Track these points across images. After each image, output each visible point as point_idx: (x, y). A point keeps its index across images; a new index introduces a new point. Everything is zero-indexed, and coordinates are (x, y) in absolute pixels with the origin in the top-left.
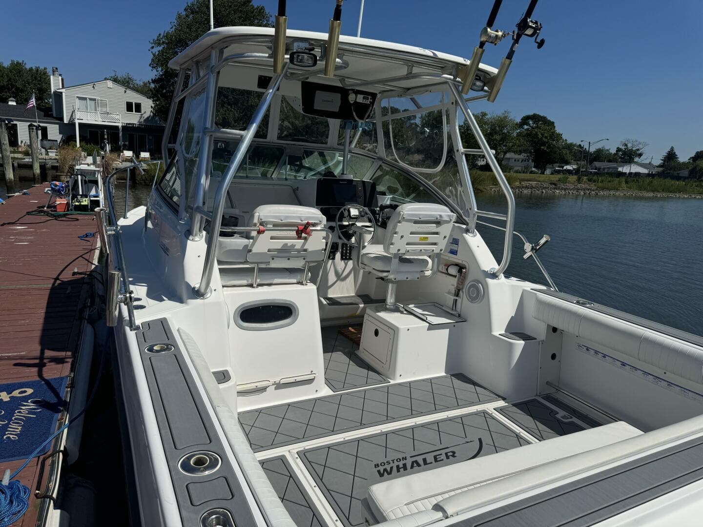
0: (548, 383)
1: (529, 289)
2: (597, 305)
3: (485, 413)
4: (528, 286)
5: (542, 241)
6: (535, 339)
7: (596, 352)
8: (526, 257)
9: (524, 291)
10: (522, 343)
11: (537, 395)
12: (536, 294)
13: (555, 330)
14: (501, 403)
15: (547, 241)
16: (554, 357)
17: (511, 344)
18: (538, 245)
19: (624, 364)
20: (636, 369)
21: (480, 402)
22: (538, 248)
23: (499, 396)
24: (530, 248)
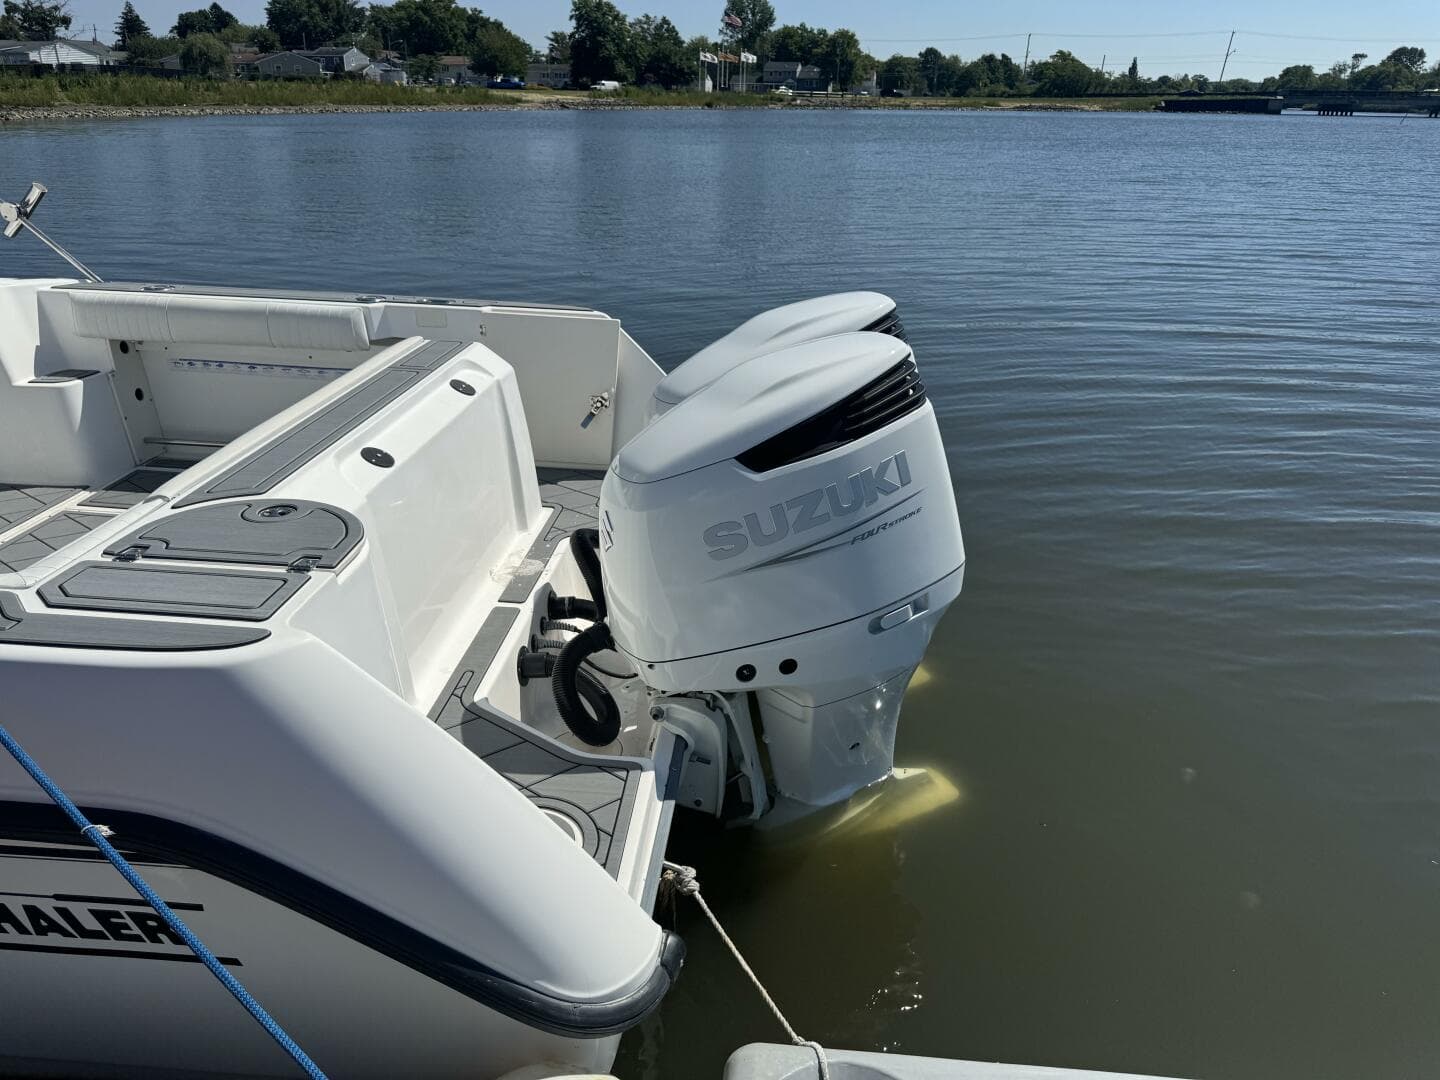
0: (147, 441)
1: (48, 289)
2: (180, 287)
3: (67, 515)
4: (45, 284)
5: (33, 196)
6: (98, 372)
7: (206, 363)
8: (10, 231)
9: (40, 295)
10: (79, 383)
11: (137, 466)
12: (68, 294)
13: (124, 347)
14: (85, 495)
15: (42, 194)
16: (139, 394)
17: (60, 390)
18: (27, 204)
19: (252, 366)
20: (271, 366)
21: (45, 506)
22: (29, 210)
23: (75, 487)
24: (14, 213)
